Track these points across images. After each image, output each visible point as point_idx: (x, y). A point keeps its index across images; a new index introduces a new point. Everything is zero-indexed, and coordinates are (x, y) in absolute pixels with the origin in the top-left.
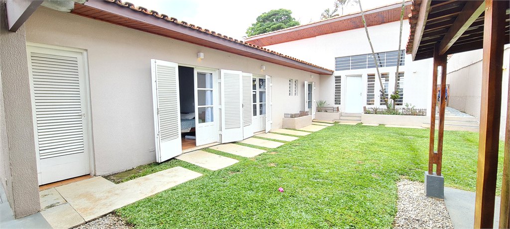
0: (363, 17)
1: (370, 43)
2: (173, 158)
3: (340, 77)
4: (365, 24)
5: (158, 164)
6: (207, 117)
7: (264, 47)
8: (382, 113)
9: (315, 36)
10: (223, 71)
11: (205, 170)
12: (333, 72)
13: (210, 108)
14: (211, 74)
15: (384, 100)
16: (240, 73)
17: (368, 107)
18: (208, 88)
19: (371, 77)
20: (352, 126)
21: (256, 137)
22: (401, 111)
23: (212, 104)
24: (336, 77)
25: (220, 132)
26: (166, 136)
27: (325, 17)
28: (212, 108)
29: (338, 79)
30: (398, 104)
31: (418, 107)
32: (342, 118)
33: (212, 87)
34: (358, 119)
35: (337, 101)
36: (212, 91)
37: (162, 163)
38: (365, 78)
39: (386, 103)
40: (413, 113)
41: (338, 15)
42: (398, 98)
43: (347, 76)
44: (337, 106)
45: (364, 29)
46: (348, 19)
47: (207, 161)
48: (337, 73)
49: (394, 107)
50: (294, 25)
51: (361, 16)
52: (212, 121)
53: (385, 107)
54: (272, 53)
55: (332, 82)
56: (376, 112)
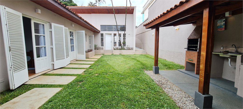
0: (114, 9)
1: (116, 20)
2: (23, 84)
3: (103, 34)
4: (114, 12)
5: (12, 90)
6: (42, 53)
7: (78, 14)
8: (120, 49)
9: (91, 13)
10: (53, 24)
11: (60, 86)
12: (100, 31)
13: (44, 48)
14: (43, 25)
15: (120, 45)
16: (63, 26)
17: (115, 47)
18: (41, 34)
19: (115, 35)
20: (109, 55)
21: (72, 64)
22: (126, 48)
23: (45, 45)
24: (101, 34)
25: (53, 63)
26: (17, 68)
27: (90, 5)
28: (45, 47)
29: (102, 35)
30: (124, 46)
31: (131, 47)
32: (105, 52)
33: (44, 34)
34: (111, 52)
35: (102, 45)
36: (44, 36)
37: (15, 89)
38: (113, 35)
39: (121, 46)
40: (129, 49)
41: (96, 6)
42: (124, 43)
43: (106, 34)
44: (102, 47)
45: (114, 14)
46: (106, 9)
47: (54, 81)
48: (102, 32)
49: (124, 47)
50: (74, 5)
51: (113, 9)
52: (46, 55)
53: (120, 47)
54: (81, 18)
55: (99, 36)
56: (117, 49)
